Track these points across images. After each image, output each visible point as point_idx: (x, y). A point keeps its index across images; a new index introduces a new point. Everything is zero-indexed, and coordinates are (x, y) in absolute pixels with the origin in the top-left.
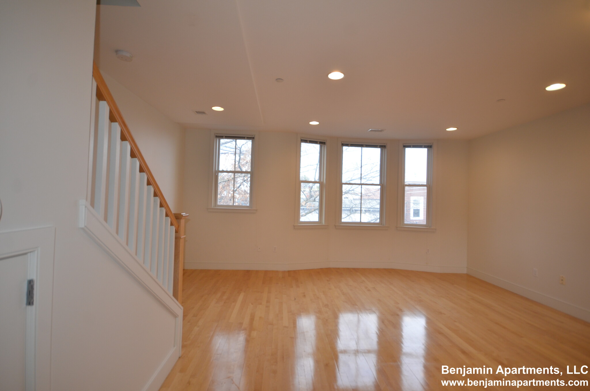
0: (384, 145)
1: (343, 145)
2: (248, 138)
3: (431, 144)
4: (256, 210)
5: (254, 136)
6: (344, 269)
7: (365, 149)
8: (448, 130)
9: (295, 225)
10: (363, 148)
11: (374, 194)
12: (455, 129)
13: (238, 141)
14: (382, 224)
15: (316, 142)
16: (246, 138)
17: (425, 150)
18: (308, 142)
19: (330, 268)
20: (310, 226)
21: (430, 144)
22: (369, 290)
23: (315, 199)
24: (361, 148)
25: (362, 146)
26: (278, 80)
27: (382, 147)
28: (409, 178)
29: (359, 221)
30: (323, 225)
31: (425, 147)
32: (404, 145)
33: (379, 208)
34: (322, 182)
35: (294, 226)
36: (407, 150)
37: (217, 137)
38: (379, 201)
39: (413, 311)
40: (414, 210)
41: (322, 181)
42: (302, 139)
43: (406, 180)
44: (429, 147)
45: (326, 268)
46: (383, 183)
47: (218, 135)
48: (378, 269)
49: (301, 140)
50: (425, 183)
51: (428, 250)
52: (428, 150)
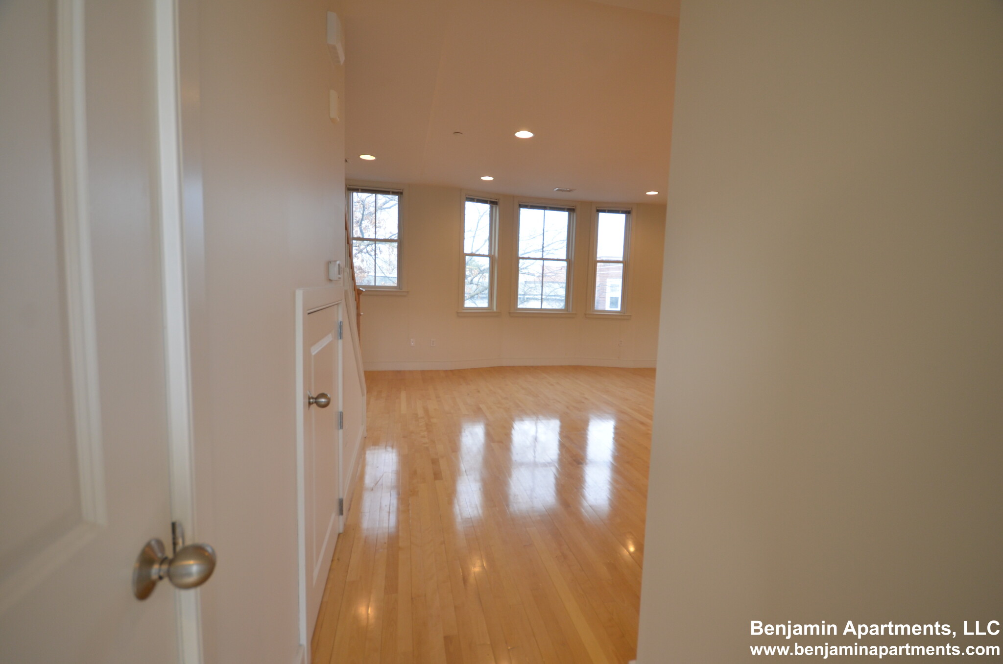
0: (573, 208)
1: (521, 206)
2: (394, 193)
4: (408, 292)
5: (402, 191)
6: (520, 367)
7: (549, 213)
8: (647, 193)
9: (458, 311)
10: (546, 211)
11: (556, 274)
12: (657, 193)
13: (380, 196)
14: (567, 311)
15: (485, 202)
16: (391, 192)
17: (623, 216)
18: (476, 201)
19: (502, 366)
20: (477, 313)
21: (629, 209)
22: (552, 385)
23: (472, 280)
24: (543, 211)
25: (544, 208)
26: (457, 133)
27: (571, 210)
28: (602, 252)
29: (540, 307)
30: (495, 312)
31: (623, 212)
32: (598, 208)
33: (564, 295)
34: (493, 256)
35: (457, 313)
36: (601, 215)
37: (349, 189)
38: (564, 285)
39: (601, 414)
40: (611, 298)
41: (493, 254)
42: (467, 196)
43: (598, 255)
44: (627, 212)
45: (498, 367)
46: (570, 258)
47: (350, 187)
48: (562, 367)
49: (466, 198)
50: (621, 259)
51: (621, 341)
52: (626, 216)
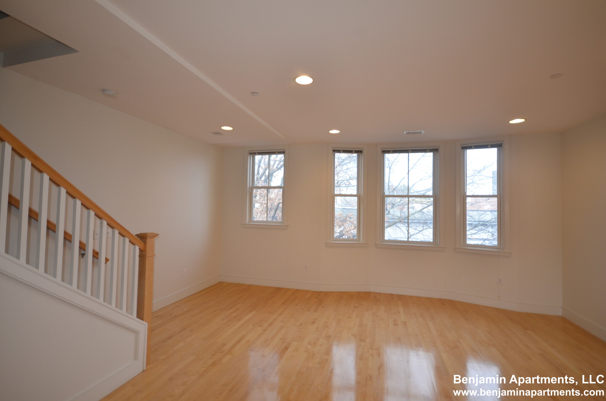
0: (436, 148)
2: (281, 153)
3: (501, 142)
4: (287, 226)
5: (285, 150)
8: (512, 122)
10: (410, 154)
12: (523, 120)
14: (436, 244)
15: (351, 152)
16: (277, 153)
19: (369, 292)
21: (499, 142)
25: (408, 151)
26: (253, 93)
27: (434, 151)
30: (361, 244)
31: (493, 146)
32: (464, 146)
33: (432, 219)
34: (360, 195)
35: (326, 243)
37: (250, 154)
41: (360, 193)
42: (334, 149)
44: (500, 146)
47: (251, 152)
50: (495, 194)
51: (500, 280)
52: (499, 150)
